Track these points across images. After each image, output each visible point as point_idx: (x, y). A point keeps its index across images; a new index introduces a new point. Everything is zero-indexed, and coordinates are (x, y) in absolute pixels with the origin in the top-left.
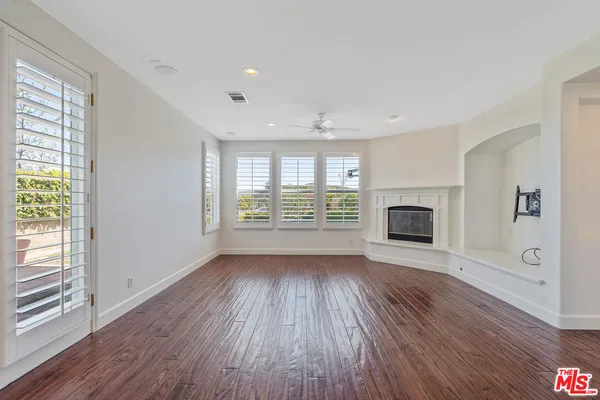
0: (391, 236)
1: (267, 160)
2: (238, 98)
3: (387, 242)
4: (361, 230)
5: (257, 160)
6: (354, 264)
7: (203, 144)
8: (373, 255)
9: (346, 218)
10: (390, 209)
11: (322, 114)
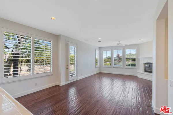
0: (145, 71)
1: (110, 51)
2: (99, 41)
3: (144, 73)
4: (136, 69)
5: (108, 51)
6: (133, 78)
7: (95, 49)
8: (139, 76)
9: (131, 65)
10: (145, 63)
11: (119, 41)
